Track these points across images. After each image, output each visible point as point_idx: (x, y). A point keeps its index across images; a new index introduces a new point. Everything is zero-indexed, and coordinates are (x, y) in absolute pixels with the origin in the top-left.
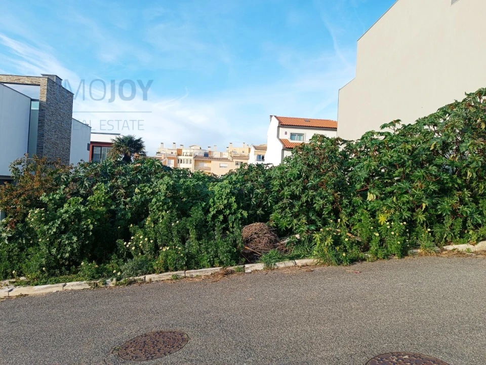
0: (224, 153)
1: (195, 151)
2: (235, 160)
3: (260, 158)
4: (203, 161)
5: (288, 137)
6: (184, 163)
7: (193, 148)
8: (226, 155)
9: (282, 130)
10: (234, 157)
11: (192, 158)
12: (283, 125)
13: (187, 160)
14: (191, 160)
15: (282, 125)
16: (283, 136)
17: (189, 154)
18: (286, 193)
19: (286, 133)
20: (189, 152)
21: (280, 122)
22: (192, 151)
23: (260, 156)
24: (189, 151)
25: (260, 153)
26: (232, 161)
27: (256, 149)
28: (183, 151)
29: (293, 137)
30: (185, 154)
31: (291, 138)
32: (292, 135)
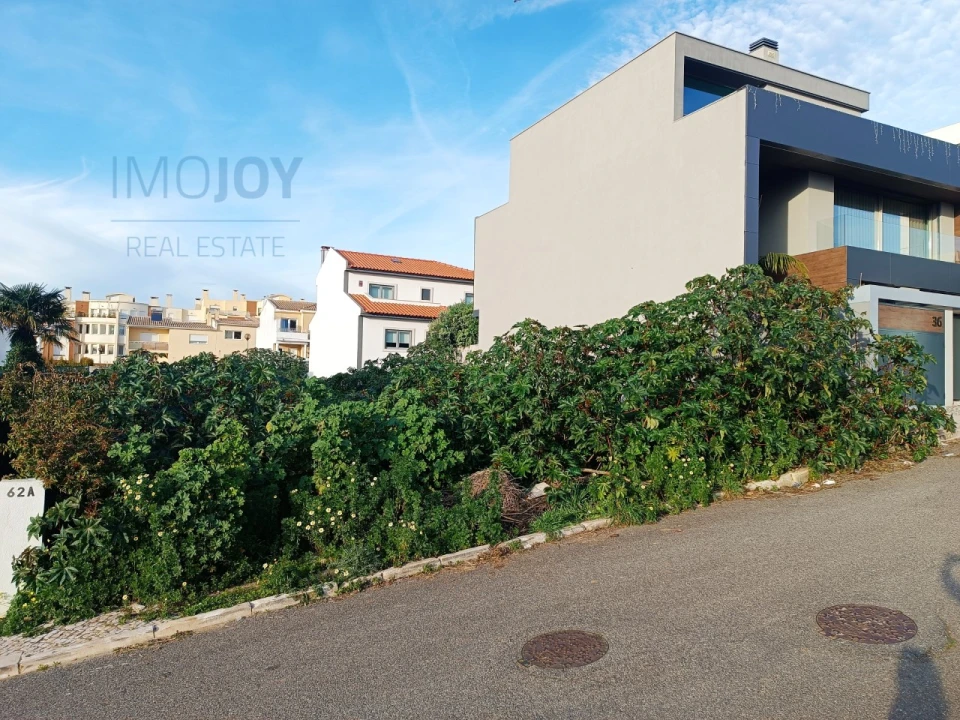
0: (190, 312)
1: (122, 306)
2: (224, 328)
3: (287, 326)
4: (150, 330)
5: (364, 291)
6: (95, 332)
7: (113, 299)
8: (199, 316)
9: (354, 278)
10: (220, 322)
11: (114, 321)
12: (356, 268)
13: (103, 327)
14: (112, 327)
15: (352, 268)
16: (354, 289)
17: (107, 313)
18: (507, 419)
19: (361, 284)
20: (106, 307)
21: (349, 263)
22: (115, 306)
23: (286, 321)
24: (106, 305)
25: (286, 316)
26: (218, 330)
27: (278, 308)
28: (92, 306)
29: (374, 291)
30: (96, 313)
31: (370, 293)
32: (373, 287)
